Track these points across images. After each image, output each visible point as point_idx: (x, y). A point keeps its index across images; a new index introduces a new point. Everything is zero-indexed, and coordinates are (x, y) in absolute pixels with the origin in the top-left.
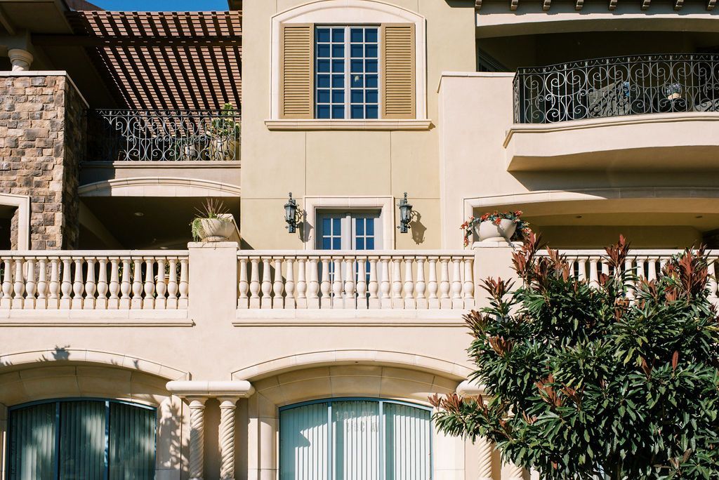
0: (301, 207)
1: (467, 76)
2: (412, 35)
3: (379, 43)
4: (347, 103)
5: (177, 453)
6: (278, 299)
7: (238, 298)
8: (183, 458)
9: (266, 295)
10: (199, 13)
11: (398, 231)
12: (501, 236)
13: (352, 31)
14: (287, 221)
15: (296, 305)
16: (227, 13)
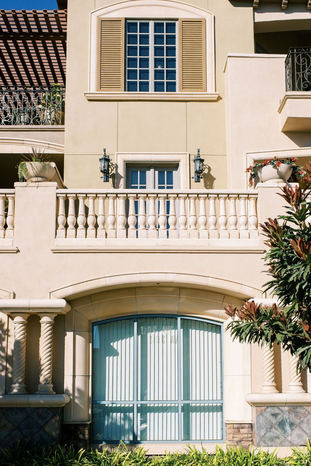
0: (113, 161)
1: (248, 57)
2: (203, 27)
3: (177, 34)
4: (151, 80)
5: (2, 362)
6: (91, 230)
7: (57, 229)
8: (8, 366)
9: (81, 226)
10: (33, 11)
11: (193, 180)
12: (280, 178)
13: (156, 25)
14: (101, 171)
15: (106, 235)
16: (56, 11)
